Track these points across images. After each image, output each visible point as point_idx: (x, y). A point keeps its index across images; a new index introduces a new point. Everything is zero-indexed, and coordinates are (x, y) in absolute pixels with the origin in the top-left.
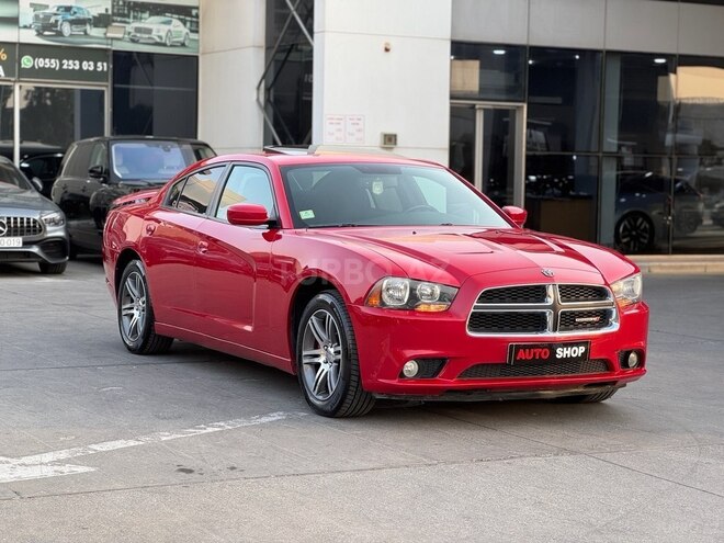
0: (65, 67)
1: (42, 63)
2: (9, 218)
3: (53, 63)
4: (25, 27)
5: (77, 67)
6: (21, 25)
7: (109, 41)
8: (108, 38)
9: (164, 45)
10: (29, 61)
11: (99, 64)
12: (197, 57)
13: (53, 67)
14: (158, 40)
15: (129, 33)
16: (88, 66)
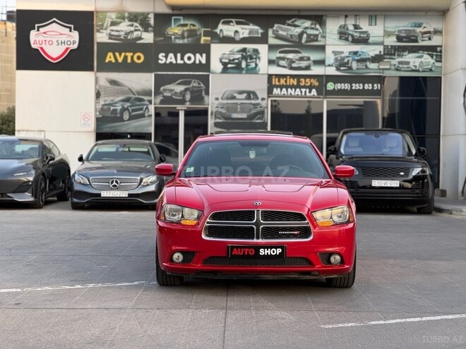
0: (354, 88)
1: (339, 86)
3: (346, 86)
4: (329, 65)
5: (361, 88)
6: (327, 64)
7: (382, 71)
8: (380, 69)
9: (418, 71)
10: (331, 85)
11: (375, 85)
12: (440, 78)
13: (346, 88)
14: (414, 68)
15: (395, 65)
16: (368, 87)
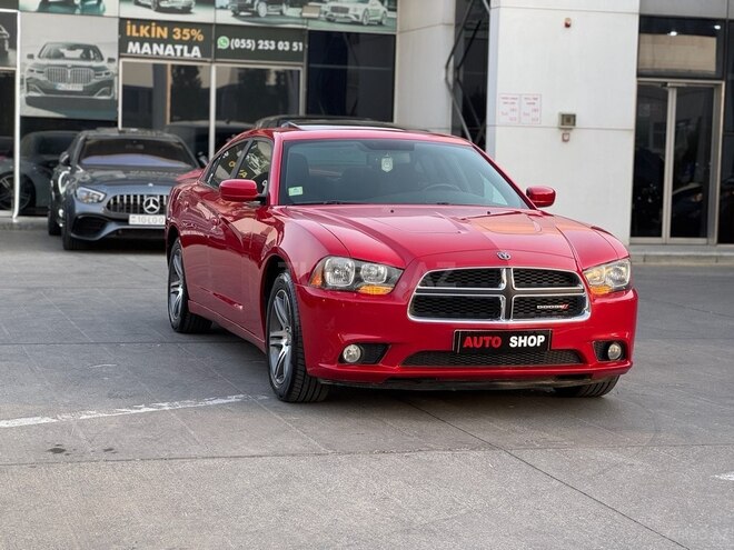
0: (260, 47)
1: (237, 43)
2: (162, 197)
3: (249, 44)
4: (222, 8)
5: (273, 48)
6: (218, 5)
7: (305, 21)
8: (304, 18)
9: (361, 24)
10: (225, 41)
11: (295, 44)
12: (394, 36)
13: (249, 47)
14: (355, 19)
15: (326, 13)
16: (283, 46)
